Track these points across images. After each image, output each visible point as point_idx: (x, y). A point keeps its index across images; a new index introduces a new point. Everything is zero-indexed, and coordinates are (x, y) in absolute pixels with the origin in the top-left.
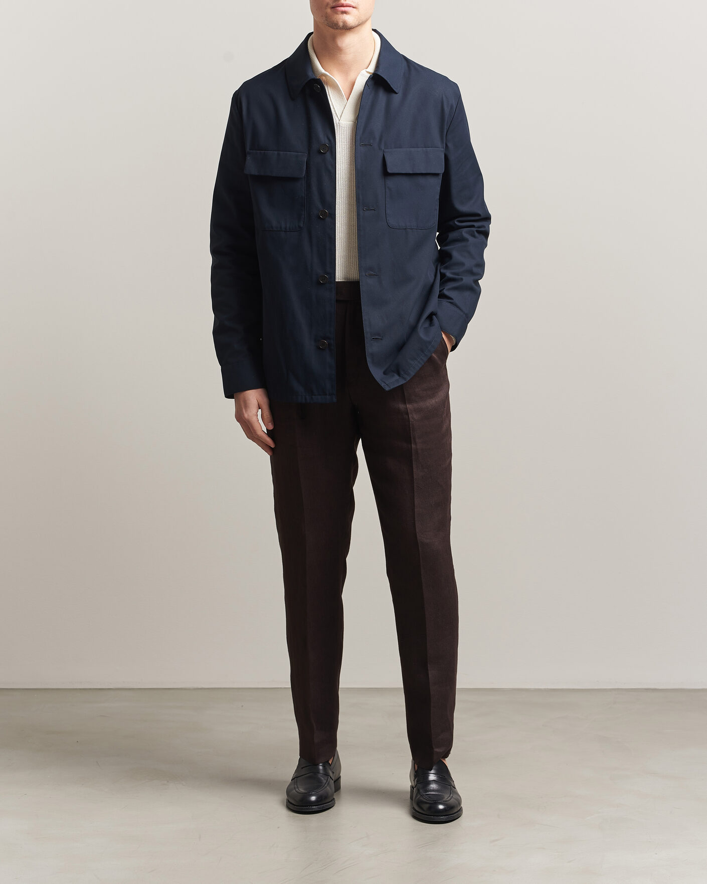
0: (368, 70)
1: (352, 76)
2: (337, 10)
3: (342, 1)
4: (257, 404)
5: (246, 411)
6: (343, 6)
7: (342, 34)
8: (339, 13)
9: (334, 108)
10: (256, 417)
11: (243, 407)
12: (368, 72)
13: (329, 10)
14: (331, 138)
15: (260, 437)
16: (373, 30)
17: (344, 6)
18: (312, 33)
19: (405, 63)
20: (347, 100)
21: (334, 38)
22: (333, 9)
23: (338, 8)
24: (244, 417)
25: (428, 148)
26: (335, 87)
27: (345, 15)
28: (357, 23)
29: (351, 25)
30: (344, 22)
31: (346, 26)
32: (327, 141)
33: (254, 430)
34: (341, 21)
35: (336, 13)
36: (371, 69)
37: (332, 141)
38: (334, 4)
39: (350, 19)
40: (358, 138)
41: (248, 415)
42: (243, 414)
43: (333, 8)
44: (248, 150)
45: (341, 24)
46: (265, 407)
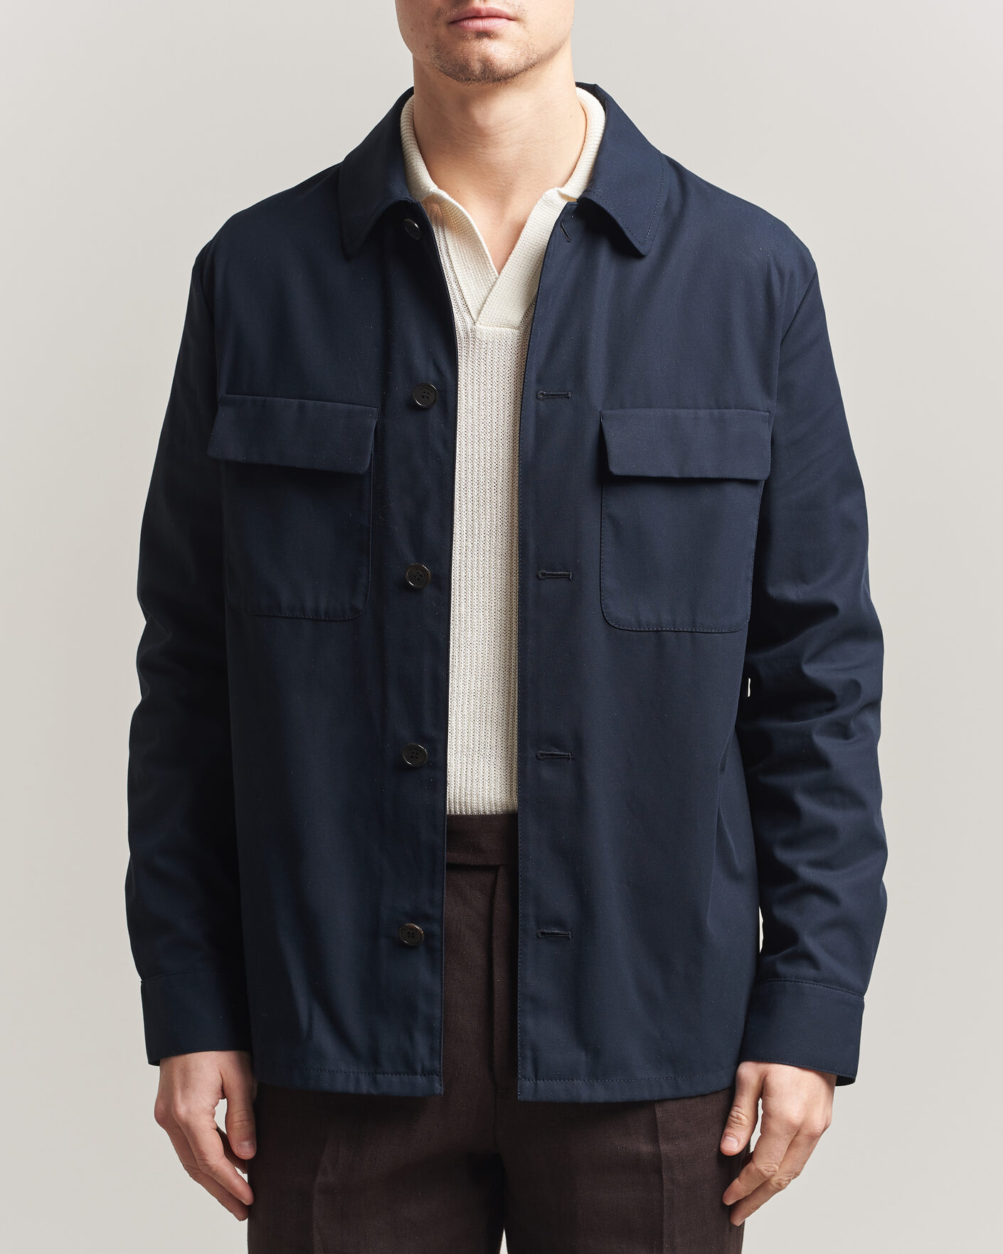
0: (566, 190)
1: (516, 208)
2: (463, 27)
3: (477, 3)
4: (218, 1084)
5: (185, 1096)
6: (478, 16)
7: (484, 95)
8: (470, 36)
9: (460, 290)
10: (209, 1117)
11: (178, 1085)
12: (563, 196)
13: (443, 31)
14: (445, 367)
15: (215, 1173)
16: (579, 85)
17: (482, 18)
18: (410, 92)
19: (673, 177)
20: (499, 274)
21: (464, 104)
22: (453, 28)
23: (466, 23)
24: (177, 1116)
25: (726, 408)
26: (465, 232)
27: (486, 40)
28: (522, 62)
29: (505, 68)
30: (487, 63)
31: (492, 71)
32: (432, 374)
33: (201, 1153)
34: (476, 57)
35: (463, 38)
36: (575, 189)
37: (449, 376)
38: (454, 13)
39: (502, 52)
40: (533, 376)
41: (189, 1112)
42: (175, 1106)
43: (454, 22)
44: (221, 392)
45: (477, 67)
46: (237, 1094)
